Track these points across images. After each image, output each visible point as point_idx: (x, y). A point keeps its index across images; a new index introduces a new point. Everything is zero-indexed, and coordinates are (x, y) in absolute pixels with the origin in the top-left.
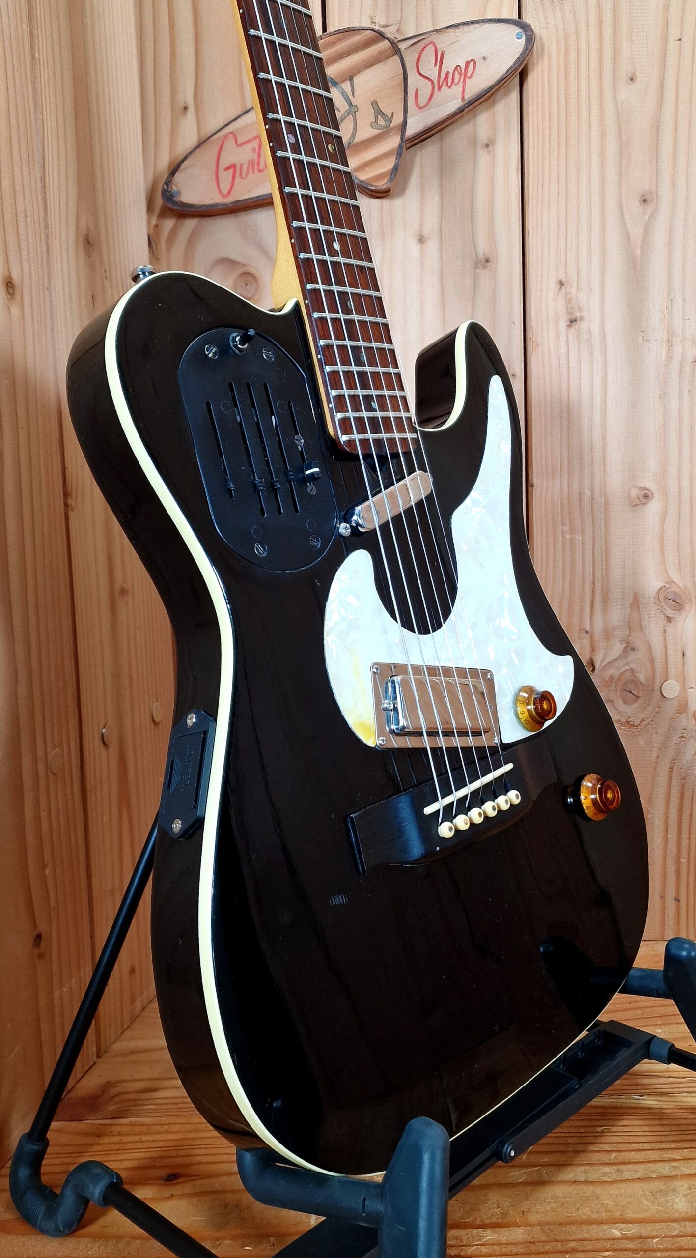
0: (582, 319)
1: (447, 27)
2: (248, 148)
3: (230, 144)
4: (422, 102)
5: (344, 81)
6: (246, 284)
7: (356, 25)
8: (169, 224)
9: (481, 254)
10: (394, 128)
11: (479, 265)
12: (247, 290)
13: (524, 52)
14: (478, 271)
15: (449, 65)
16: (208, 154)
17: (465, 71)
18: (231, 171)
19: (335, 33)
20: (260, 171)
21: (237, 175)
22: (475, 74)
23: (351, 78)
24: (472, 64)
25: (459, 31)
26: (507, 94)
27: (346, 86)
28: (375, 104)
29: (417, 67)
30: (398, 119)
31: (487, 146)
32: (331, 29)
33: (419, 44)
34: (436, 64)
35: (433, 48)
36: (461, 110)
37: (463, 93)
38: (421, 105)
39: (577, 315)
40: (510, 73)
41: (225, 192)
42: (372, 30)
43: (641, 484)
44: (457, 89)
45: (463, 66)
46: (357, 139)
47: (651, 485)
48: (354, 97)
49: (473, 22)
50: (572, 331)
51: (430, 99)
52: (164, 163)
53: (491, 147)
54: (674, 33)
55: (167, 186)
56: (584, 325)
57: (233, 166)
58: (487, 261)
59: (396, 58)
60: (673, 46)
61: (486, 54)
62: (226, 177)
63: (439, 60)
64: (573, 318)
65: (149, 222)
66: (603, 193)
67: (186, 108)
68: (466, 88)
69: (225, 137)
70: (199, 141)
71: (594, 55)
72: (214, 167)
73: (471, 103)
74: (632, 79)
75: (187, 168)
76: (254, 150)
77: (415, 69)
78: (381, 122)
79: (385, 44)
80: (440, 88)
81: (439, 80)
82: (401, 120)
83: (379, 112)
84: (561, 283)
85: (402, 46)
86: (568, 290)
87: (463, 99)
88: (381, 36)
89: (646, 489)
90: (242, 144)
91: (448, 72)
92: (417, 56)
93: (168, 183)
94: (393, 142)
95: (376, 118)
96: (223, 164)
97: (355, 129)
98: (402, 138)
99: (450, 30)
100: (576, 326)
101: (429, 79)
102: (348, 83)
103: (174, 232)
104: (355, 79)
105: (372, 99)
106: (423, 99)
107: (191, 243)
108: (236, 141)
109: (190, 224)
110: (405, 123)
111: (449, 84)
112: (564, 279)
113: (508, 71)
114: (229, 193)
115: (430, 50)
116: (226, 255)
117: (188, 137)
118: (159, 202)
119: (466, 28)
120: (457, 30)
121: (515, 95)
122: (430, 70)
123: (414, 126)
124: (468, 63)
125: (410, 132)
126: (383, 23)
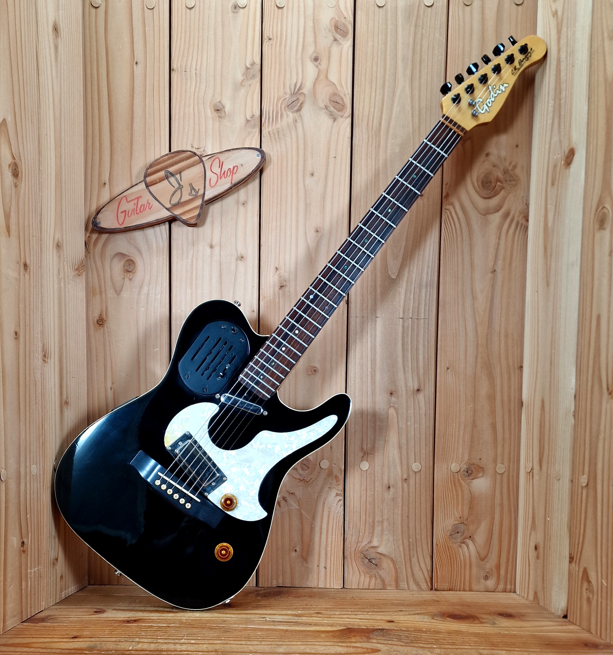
0: (286, 286)
1: (225, 151)
2: (132, 203)
3: (124, 200)
4: (212, 184)
5: (177, 174)
6: (129, 265)
7: (184, 149)
8: (95, 236)
9: (239, 254)
10: (199, 196)
11: (238, 259)
12: (129, 268)
13: (260, 162)
14: (237, 262)
15: (225, 168)
16: (114, 205)
17: (233, 171)
18: (124, 213)
19: (173, 153)
20: (137, 214)
21: (127, 216)
22: (238, 171)
23: (180, 173)
24: (236, 168)
25: (230, 153)
26: (254, 180)
27: (178, 176)
28: (191, 185)
29: (211, 168)
30: (201, 192)
31: (244, 204)
32: (172, 151)
33: (212, 158)
34: (219, 167)
35: (218, 160)
36: (231, 188)
37: (232, 180)
38: (212, 186)
39: (284, 284)
40: (254, 172)
41: (121, 223)
42: (191, 152)
43: (313, 365)
44: (229, 179)
45: (232, 168)
46: (182, 200)
47: (318, 365)
48: (181, 181)
49: (237, 149)
50: (281, 291)
51: (216, 183)
52: (94, 208)
53: (245, 204)
54: (332, 154)
55: (95, 219)
56: (287, 289)
57: (125, 211)
58: (242, 257)
59: (201, 164)
60: (332, 160)
61: (243, 163)
62: (121, 216)
63: (221, 165)
64: (282, 285)
65: (86, 235)
66: (297, 227)
67: (105, 184)
68: (233, 178)
69: (122, 198)
70: (110, 199)
71: (295, 163)
72: (116, 211)
73: (235, 185)
74: (312, 175)
75: (104, 211)
76: (135, 204)
77: (210, 169)
78: (193, 193)
79: (197, 158)
80: (221, 178)
81: (220, 174)
82: (203, 192)
83: (193, 188)
84: (277, 269)
85: (204, 159)
86: (280, 272)
87: (231, 183)
88: (195, 154)
89: (315, 367)
90: (130, 201)
91: (225, 171)
92: (211, 164)
93: (95, 218)
94: (199, 202)
95: (191, 191)
96: (121, 210)
97: (181, 196)
98: (203, 200)
99: (226, 152)
100: (283, 288)
101: (216, 174)
102: (179, 175)
103: (97, 240)
104: (182, 173)
105: (190, 182)
106: (213, 182)
107: (105, 245)
108: (127, 200)
109: (105, 236)
110: (204, 194)
111: (225, 176)
112: (278, 267)
113: (252, 171)
114: (123, 223)
115: (217, 160)
116: (120, 251)
117: (106, 197)
118: (91, 226)
119: (234, 151)
120: (230, 152)
121: (257, 181)
122: (216, 170)
123: (209, 195)
124: (234, 167)
125: (206, 198)
126: (197, 147)
